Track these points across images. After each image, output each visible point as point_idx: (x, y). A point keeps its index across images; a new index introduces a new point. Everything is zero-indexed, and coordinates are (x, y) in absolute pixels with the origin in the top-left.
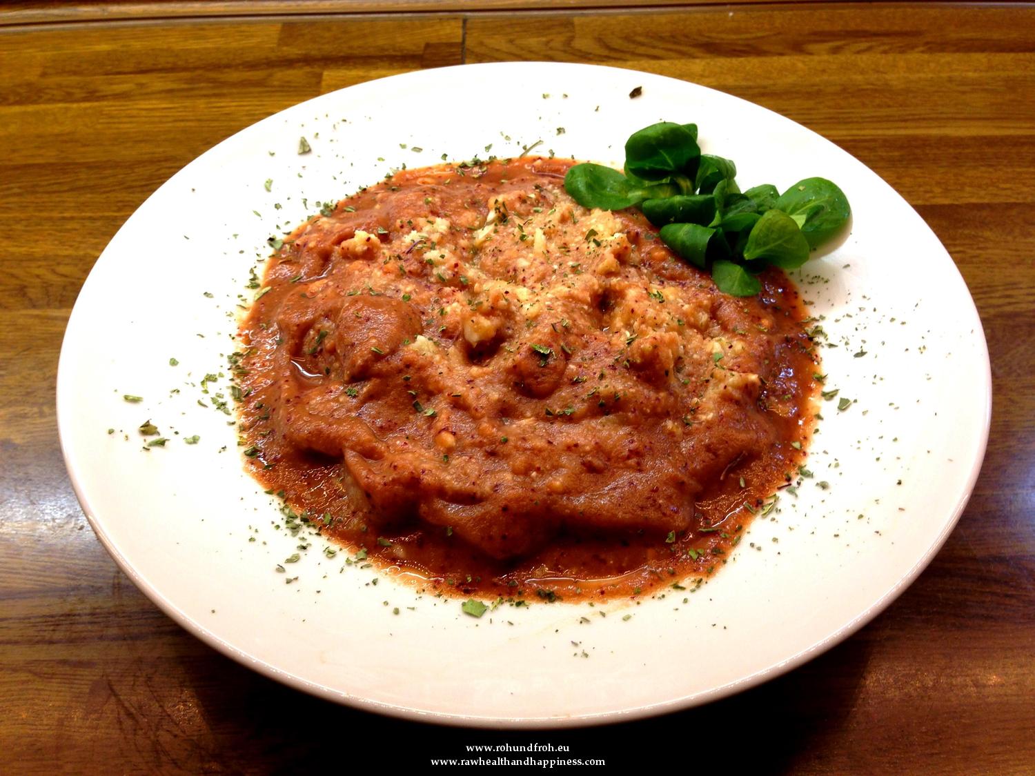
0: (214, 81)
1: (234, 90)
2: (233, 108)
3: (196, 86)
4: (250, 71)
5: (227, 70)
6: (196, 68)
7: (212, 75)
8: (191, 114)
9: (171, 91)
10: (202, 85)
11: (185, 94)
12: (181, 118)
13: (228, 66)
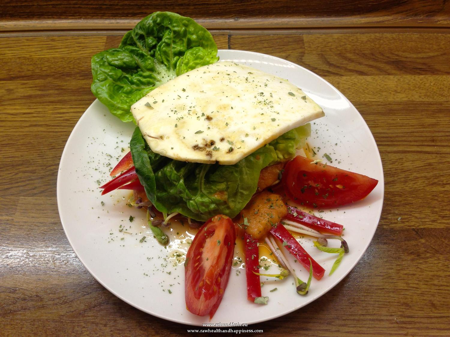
0: (59, 88)
1: (73, 98)
2: (71, 114)
3: (47, 92)
4: (83, 79)
5: (68, 78)
6: (48, 76)
7: (58, 82)
8: (41, 119)
9: (30, 97)
10: (51, 92)
11: (38, 100)
12: (34, 124)
13: (69, 75)
